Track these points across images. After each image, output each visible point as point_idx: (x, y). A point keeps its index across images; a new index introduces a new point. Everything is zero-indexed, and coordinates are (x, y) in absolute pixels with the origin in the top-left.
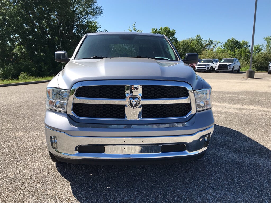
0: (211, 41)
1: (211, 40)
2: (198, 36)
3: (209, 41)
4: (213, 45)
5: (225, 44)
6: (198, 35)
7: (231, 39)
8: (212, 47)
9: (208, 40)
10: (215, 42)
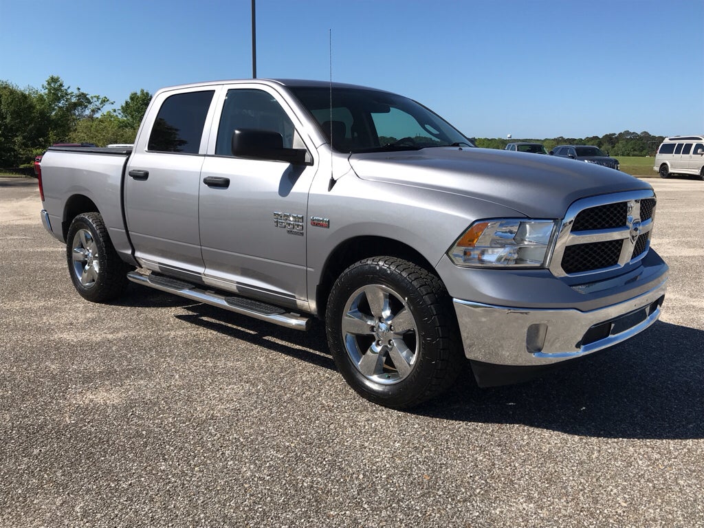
0: (83, 96)
1: (83, 94)
2: (54, 80)
3: (78, 94)
4: (91, 107)
5: (124, 105)
6: (55, 76)
7: (139, 94)
8: (87, 112)
9: (76, 92)
10: (95, 99)
